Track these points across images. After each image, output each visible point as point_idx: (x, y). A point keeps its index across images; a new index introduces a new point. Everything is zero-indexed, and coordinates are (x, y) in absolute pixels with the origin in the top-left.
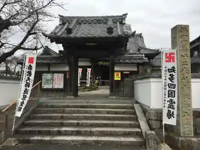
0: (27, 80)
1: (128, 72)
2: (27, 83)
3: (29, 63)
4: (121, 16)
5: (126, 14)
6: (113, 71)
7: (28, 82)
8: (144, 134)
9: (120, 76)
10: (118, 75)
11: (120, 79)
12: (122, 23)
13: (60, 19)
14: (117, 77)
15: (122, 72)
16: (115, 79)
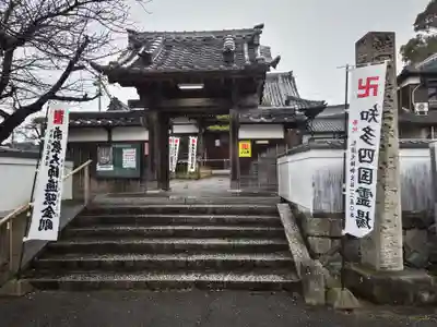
0: (52, 162)
1: (266, 142)
2: (53, 167)
3: (55, 122)
4: (250, 30)
5: (262, 26)
6: (236, 140)
7: (55, 164)
8: (298, 265)
9: (250, 150)
10: (245, 147)
11: (249, 155)
12: (253, 45)
13: (130, 38)
14: (244, 151)
15: (253, 141)
16: (241, 155)
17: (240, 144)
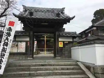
1: (68, 42)
3: (9, 25)
4: (61, 9)
5: (64, 8)
6: (58, 41)
9: (62, 45)
10: (61, 44)
11: (62, 46)
12: (63, 13)
13: (24, 8)
14: (61, 45)
15: (63, 42)
16: (60, 46)
17: (60, 43)
